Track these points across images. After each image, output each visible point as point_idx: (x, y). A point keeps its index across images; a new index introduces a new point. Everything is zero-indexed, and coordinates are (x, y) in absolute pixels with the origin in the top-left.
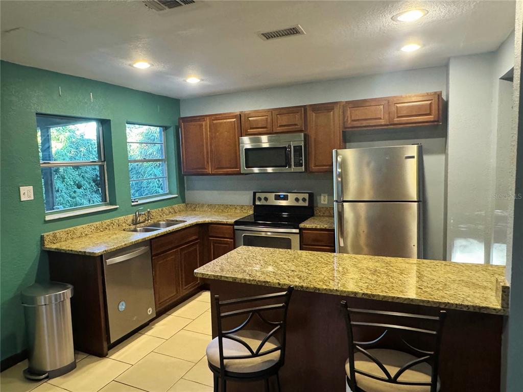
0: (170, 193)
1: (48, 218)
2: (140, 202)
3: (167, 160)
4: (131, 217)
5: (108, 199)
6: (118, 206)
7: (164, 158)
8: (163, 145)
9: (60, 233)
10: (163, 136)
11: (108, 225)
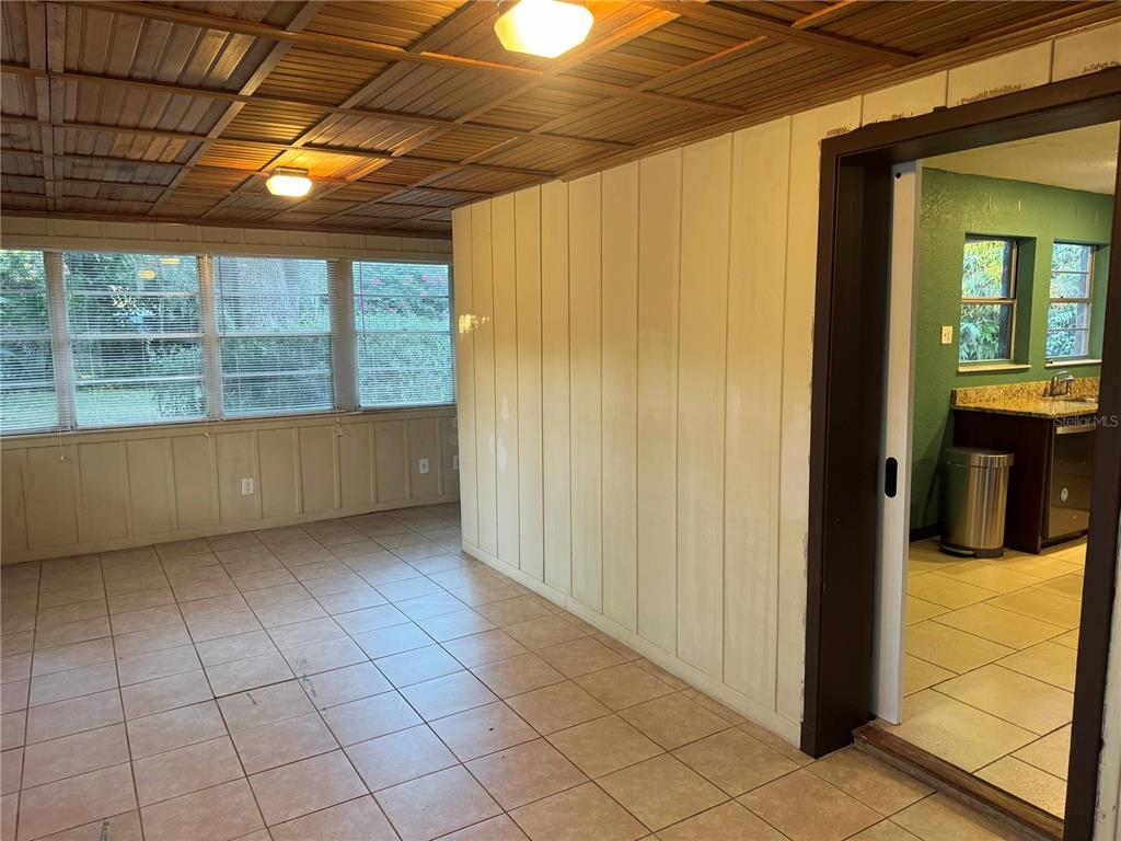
0: (1090, 356)
1: (961, 369)
2: (1055, 364)
3: (1092, 300)
4: (1044, 384)
5: (1012, 355)
6: (1029, 366)
7: (1087, 296)
8: (1088, 276)
9: (971, 391)
10: (1089, 261)
11: (1017, 391)
